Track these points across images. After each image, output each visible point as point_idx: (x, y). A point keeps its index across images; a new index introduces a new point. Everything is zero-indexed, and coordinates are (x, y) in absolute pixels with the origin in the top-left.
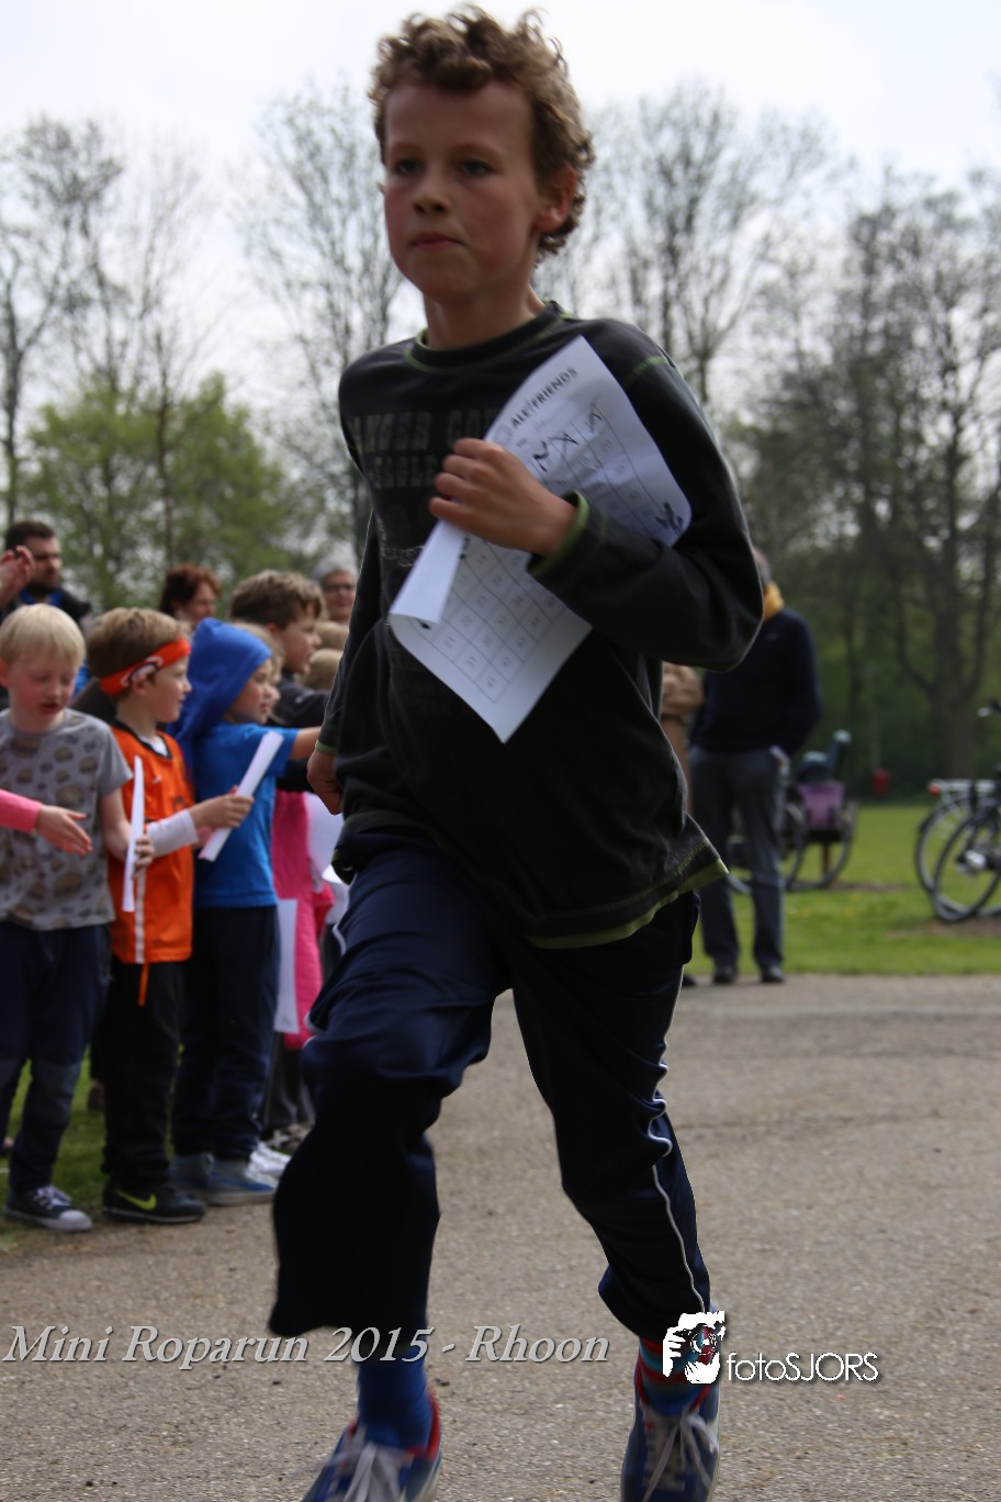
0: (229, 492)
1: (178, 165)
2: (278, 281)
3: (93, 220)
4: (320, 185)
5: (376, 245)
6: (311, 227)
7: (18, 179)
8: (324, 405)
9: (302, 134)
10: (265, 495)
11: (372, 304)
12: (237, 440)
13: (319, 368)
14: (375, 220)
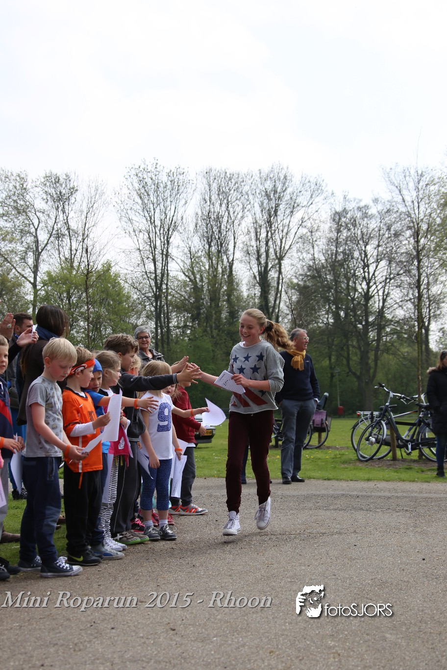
0: (111, 303)
1: (97, 189)
2: (131, 230)
4: (147, 196)
5: (166, 218)
6: (143, 211)
7: (41, 192)
8: (146, 272)
9: (141, 179)
10: (125, 304)
11: (164, 238)
12: (115, 284)
13: (144, 260)
14: (166, 209)
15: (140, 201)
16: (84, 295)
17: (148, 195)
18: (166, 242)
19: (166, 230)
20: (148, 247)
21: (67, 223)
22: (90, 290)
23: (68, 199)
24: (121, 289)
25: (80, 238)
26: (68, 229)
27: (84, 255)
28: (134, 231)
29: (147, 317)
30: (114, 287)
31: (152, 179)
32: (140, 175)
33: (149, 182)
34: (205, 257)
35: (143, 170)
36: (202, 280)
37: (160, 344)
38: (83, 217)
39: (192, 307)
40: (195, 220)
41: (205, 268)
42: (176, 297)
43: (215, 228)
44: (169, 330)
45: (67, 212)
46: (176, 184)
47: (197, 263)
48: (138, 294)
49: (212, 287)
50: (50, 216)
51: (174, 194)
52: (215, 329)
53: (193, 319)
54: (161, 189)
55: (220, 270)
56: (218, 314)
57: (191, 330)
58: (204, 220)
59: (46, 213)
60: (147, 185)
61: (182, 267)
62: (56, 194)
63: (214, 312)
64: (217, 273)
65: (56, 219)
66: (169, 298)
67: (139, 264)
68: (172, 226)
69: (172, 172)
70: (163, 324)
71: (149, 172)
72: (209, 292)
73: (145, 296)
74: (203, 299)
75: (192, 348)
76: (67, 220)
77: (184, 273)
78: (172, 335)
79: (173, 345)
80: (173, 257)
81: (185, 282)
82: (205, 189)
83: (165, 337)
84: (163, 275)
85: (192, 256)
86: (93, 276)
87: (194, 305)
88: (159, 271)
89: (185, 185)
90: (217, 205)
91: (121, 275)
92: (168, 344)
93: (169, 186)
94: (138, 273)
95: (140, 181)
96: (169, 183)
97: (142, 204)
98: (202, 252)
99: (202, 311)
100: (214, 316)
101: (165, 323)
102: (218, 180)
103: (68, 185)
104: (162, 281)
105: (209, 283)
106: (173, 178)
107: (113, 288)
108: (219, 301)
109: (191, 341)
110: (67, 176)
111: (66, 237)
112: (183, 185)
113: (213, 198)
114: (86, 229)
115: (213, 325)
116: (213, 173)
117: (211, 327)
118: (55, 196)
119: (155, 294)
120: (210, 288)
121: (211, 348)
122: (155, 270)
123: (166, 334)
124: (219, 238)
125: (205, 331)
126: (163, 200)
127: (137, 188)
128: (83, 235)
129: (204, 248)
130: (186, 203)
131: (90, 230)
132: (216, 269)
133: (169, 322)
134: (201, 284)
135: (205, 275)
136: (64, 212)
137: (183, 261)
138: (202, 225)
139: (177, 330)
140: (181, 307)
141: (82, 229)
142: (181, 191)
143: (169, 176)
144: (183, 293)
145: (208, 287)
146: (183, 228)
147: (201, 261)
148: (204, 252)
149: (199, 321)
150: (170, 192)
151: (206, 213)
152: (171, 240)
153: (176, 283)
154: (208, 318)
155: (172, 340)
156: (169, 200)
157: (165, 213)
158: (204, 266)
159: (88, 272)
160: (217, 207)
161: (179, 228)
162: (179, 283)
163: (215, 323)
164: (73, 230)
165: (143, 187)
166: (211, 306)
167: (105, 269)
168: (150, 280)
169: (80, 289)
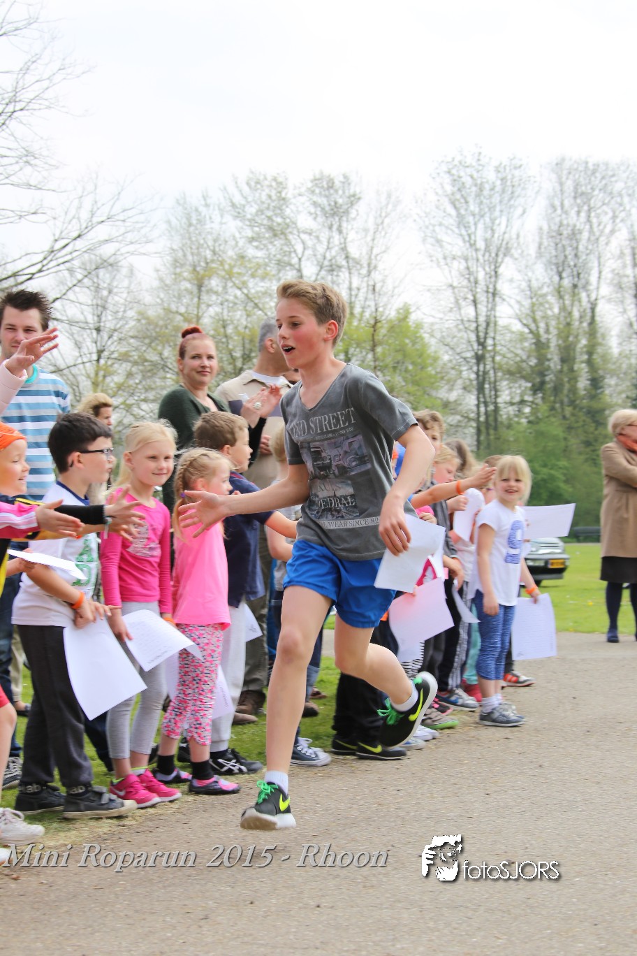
0: (410, 367)
1: (389, 196)
2: (440, 256)
3: (344, 225)
4: (464, 205)
5: (493, 236)
6: (458, 227)
7: (308, 204)
8: (462, 320)
9: (455, 177)
10: (430, 369)
11: (490, 267)
12: (416, 339)
13: (460, 301)
14: (493, 223)
15: (453, 212)
16: (370, 356)
17: (467, 202)
18: (493, 273)
19: (493, 255)
20: (465, 283)
21: (344, 249)
22: (379, 349)
23: (347, 212)
24: (425, 346)
25: (364, 271)
26: (347, 257)
27: (370, 296)
28: (445, 258)
29: (464, 388)
30: (414, 343)
31: (472, 177)
32: (454, 172)
33: (468, 181)
34: (553, 296)
35: (458, 164)
36: (547, 331)
37: (483, 429)
38: (369, 238)
39: (533, 372)
40: (537, 239)
41: (553, 312)
42: (509, 358)
43: (569, 250)
44: (497, 409)
45: (344, 231)
46: (509, 183)
47: (541, 304)
48: (450, 353)
49: (564, 341)
50: (321, 239)
51: (506, 199)
52: (569, 406)
53: (536, 389)
54: (486, 192)
55: (576, 314)
56: (572, 382)
57: (532, 408)
58: (552, 237)
59: (314, 234)
60: (464, 187)
61: (518, 311)
62: (330, 205)
63: (566, 379)
64: (571, 320)
65: (329, 243)
66: (498, 358)
67: (451, 308)
68: (503, 249)
69: (503, 165)
70: (488, 400)
71: (468, 167)
72: (560, 349)
73: (462, 357)
74: (549, 360)
75: (533, 435)
76: (345, 243)
77: (521, 321)
78: (501, 416)
79: (503, 431)
80: (504, 297)
81: (522, 334)
82: (554, 189)
83: (491, 419)
84: (488, 324)
85: (534, 294)
86: (382, 327)
87: (536, 369)
88: (482, 319)
89: (522, 185)
90: (573, 213)
91: (426, 325)
92: (496, 428)
93: (498, 188)
94: (450, 321)
95: (455, 180)
96: (498, 183)
97: (458, 217)
98: (548, 286)
99: (547, 379)
100: (567, 386)
101: (490, 397)
102: (574, 176)
103: (347, 192)
104: (486, 333)
105: (559, 336)
106: (504, 175)
107: (413, 345)
108: (574, 363)
109: (530, 425)
110: (345, 177)
111: (343, 270)
112: (519, 185)
113: (566, 203)
114: (373, 257)
115: (566, 400)
116: (567, 165)
117: (562, 403)
118: (327, 208)
119: (476, 354)
120: (560, 342)
121: (562, 435)
122: (477, 318)
123: (493, 413)
124: (575, 266)
125: (553, 409)
126: (490, 209)
127: (449, 192)
128: (369, 265)
129: (552, 281)
130: (524, 212)
131: (378, 258)
132: (570, 313)
133: (496, 396)
134: (546, 336)
135: (553, 323)
136: (340, 231)
137: (518, 302)
138: (549, 245)
139: (510, 408)
140: (515, 373)
141: (366, 257)
142: (516, 194)
143: (499, 172)
144: (519, 352)
145: (557, 341)
146: (519, 251)
147: (547, 302)
148: (551, 288)
149: (544, 394)
150: (500, 196)
151: (555, 228)
152: (500, 270)
153: (508, 337)
154: (557, 390)
155: (502, 423)
156: (498, 209)
157: (493, 230)
158: (551, 309)
159: (376, 322)
160: (572, 218)
161: (513, 251)
162: (514, 335)
163: (567, 396)
164: (354, 259)
165: (459, 190)
166: (561, 371)
167: (401, 317)
168: (469, 332)
169: (364, 348)
